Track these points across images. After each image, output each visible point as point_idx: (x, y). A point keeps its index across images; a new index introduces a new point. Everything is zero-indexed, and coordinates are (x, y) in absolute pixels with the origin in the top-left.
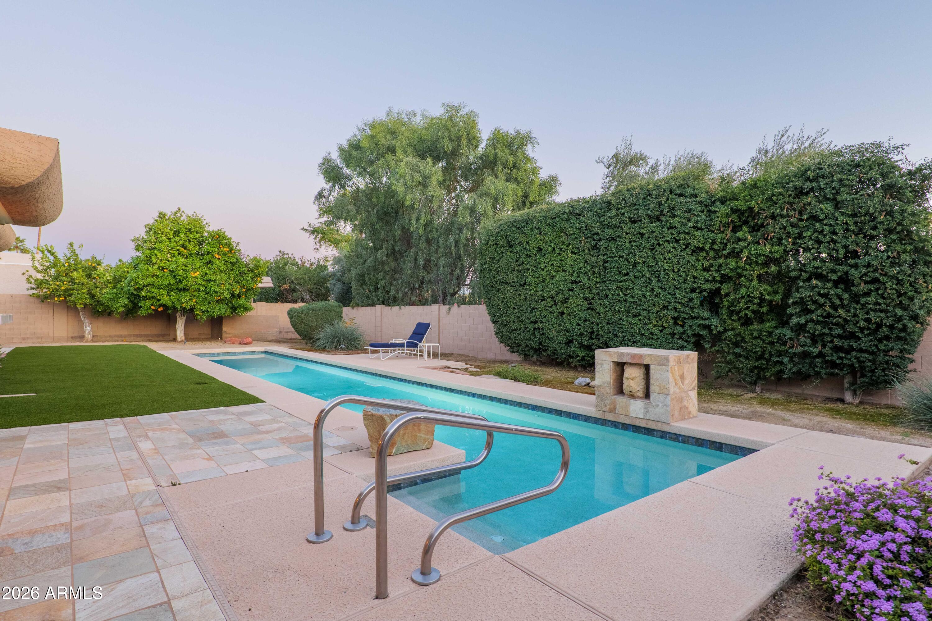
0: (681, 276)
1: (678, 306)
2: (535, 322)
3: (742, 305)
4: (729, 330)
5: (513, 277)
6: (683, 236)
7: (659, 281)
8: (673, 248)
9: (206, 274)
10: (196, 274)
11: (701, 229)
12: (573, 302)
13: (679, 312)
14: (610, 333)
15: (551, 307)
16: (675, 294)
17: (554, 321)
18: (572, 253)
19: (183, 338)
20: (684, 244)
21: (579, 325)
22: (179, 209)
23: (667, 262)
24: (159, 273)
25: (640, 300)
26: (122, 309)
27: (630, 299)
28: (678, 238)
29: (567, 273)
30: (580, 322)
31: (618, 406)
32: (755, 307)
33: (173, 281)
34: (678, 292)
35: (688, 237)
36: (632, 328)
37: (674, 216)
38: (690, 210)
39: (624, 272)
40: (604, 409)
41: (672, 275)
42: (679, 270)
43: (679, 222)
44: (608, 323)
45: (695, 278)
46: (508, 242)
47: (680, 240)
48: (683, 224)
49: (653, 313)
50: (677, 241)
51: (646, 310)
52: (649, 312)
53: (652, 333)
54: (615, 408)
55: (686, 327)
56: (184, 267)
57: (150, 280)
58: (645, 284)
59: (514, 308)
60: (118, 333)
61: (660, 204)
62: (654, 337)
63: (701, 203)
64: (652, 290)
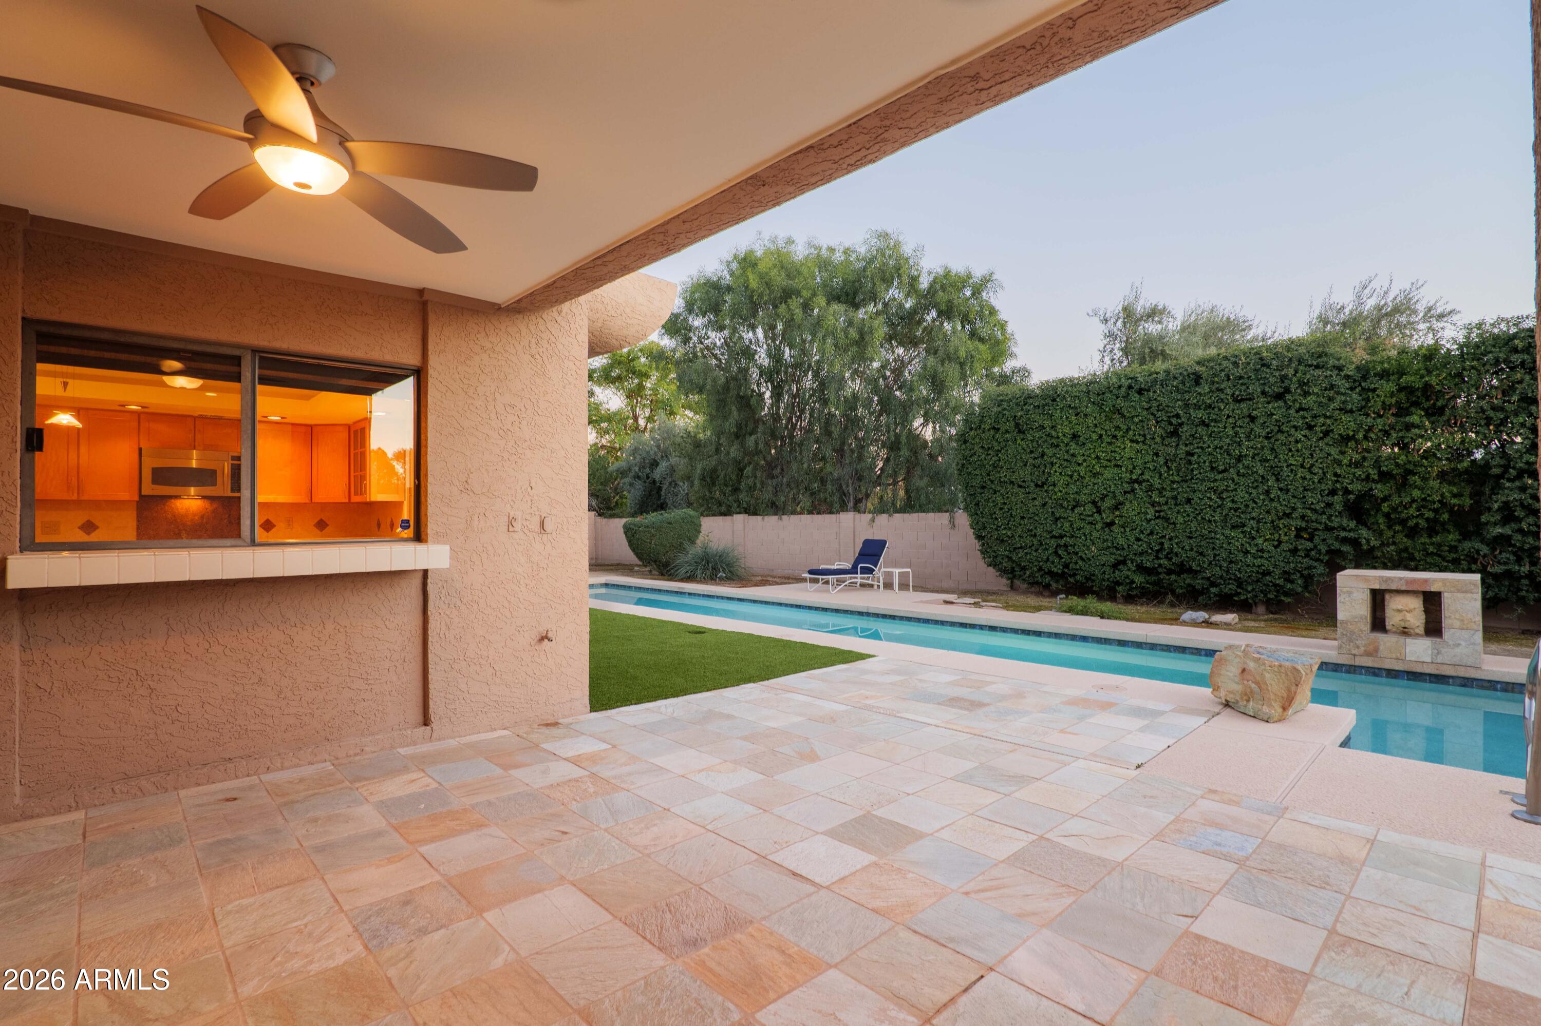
0: (1315, 474)
1: (1309, 513)
2: (1061, 537)
3: (1412, 511)
4: (1388, 545)
5: (1024, 474)
6: (1322, 420)
7: (1277, 480)
8: (1305, 436)
11: (1351, 411)
12: (1131, 509)
13: (1307, 522)
14: (1192, 550)
15: (1092, 516)
16: (1304, 497)
17: (1095, 534)
18: (1132, 441)
20: (1321, 432)
21: (1138, 539)
23: (1292, 456)
25: (1247, 506)
27: (1230, 505)
28: (1313, 423)
29: (1124, 469)
30: (1142, 536)
31: (1381, 648)
32: (1430, 515)
34: (1310, 494)
35: (1328, 422)
36: (1230, 543)
37: (1306, 394)
38: (1332, 387)
39: (1221, 468)
40: (1353, 652)
41: (1301, 472)
42: (1312, 465)
43: (1315, 402)
44: (1190, 538)
45: (1336, 475)
46: (1017, 425)
47: (1315, 426)
48: (1320, 404)
49: (1266, 523)
50: (1310, 427)
51: (1253, 519)
52: (1258, 522)
53: (1262, 551)
54: (1376, 650)
55: (1317, 540)
58: (1256, 484)
59: (1023, 518)
61: (1283, 378)
62: (1266, 555)
63: (1347, 377)
64: (1267, 492)
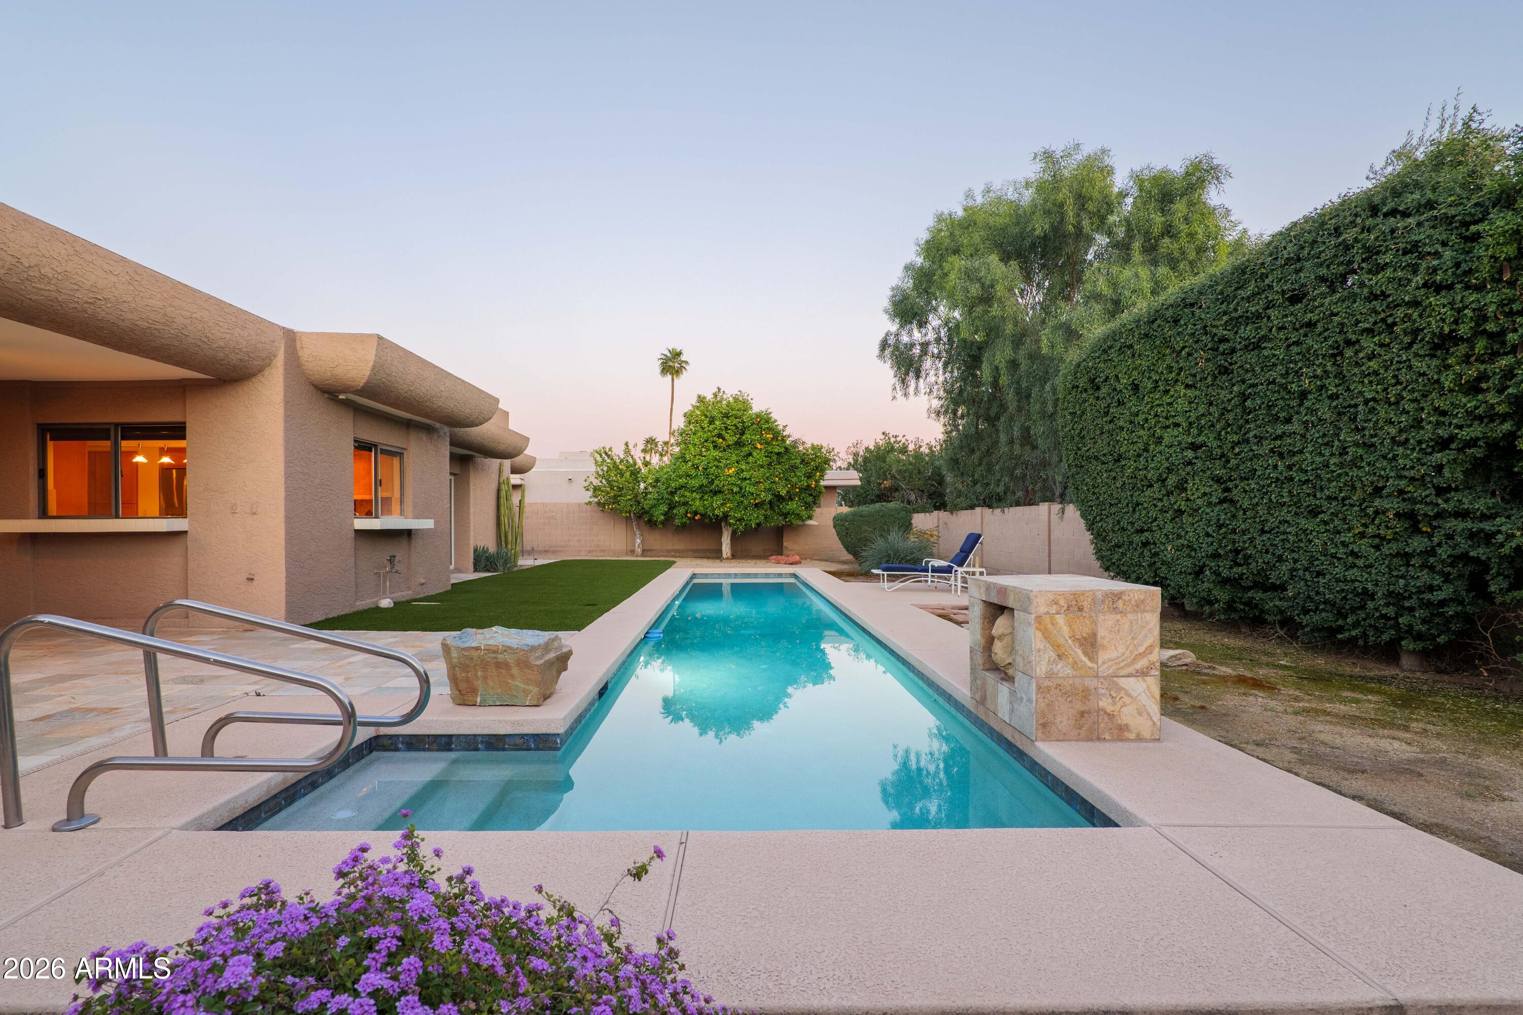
0: (1406, 413)
2: (1141, 531)
5: (1102, 446)
6: (1400, 313)
7: (1357, 429)
8: (1382, 345)
9: (743, 471)
10: (731, 471)
11: (1446, 287)
12: (1198, 488)
13: (1411, 502)
14: (1267, 552)
15: (1161, 500)
16: (1396, 457)
17: (1169, 527)
18: (1188, 386)
19: (729, 555)
20: (1406, 333)
21: (1208, 535)
22: (719, 389)
23: (1371, 382)
24: (693, 472)
25: (1318, 477)
26: (662, 518)
27: (1298, 477)
28: (1390, 321)
29: (1180, 429)
30: (1210, 530)
33: (705, 482)
35: (1414, 313)
36: (1310, 541)
37: (1378, 268)
38: (1415, 246)
39: (1282, 415)
41: (1383, 412)
42: (1400, 397)
43: (1390, 280)
44: (1263, 532)
45: (1440, 413)
46: (1092, 381)
47: (1394, 324)
48: (1402, 283)
49: (1352, 505)
50: (1390, 328)
51: (1336, 498)
52: (1342, 504)
53: (1353, 553)
55: (1438, 536)
56: (716, 463)
57: (682, 481)
59: (1111, 505)
60: (676, 547)
62: (1360, 563)
